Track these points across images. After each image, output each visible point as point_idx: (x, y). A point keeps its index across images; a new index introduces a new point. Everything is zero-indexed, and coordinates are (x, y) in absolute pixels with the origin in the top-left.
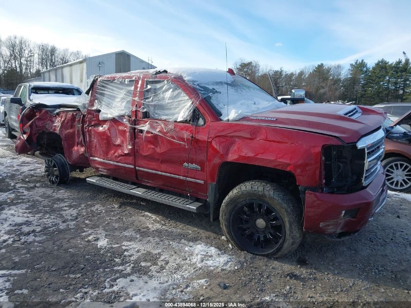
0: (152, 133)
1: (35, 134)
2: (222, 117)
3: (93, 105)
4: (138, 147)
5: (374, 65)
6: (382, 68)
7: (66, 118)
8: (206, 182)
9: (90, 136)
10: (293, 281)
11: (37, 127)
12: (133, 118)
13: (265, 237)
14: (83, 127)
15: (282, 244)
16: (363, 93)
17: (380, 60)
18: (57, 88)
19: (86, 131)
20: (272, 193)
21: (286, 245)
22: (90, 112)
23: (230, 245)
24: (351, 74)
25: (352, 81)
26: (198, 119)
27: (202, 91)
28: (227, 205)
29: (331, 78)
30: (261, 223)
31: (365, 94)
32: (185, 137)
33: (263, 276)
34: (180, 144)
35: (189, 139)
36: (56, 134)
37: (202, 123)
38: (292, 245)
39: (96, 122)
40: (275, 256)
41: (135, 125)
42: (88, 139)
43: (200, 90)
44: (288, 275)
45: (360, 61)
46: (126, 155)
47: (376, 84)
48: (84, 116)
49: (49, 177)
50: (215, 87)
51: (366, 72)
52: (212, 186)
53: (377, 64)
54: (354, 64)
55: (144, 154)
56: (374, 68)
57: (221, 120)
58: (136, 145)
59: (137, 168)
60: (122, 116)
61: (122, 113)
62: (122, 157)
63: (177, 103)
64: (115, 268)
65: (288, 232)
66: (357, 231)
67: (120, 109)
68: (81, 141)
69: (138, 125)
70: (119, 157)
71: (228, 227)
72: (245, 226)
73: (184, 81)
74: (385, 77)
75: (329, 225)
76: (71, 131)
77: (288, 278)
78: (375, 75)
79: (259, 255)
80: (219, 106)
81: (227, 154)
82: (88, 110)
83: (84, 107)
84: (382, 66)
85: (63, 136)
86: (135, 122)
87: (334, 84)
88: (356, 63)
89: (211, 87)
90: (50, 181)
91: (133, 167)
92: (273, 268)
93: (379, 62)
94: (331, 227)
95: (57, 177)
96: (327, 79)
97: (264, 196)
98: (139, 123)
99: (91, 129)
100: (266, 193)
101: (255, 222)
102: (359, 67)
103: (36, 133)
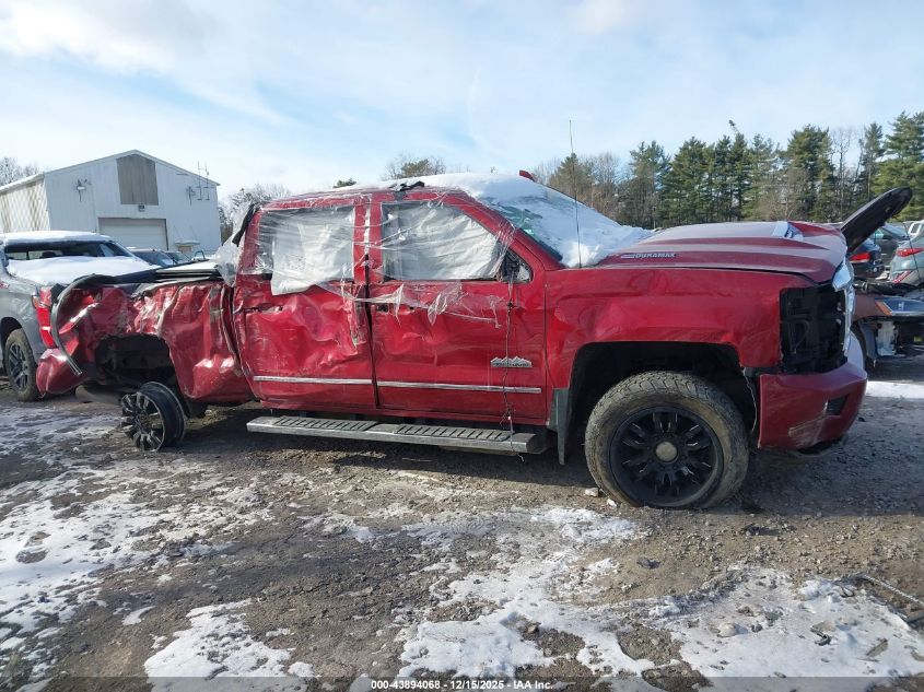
0: (412, 308)
1: (90, 345)
2: (563, 261)
3: (252, 265)
4: (381, 339)
5: (677, 151)
6: (693, 156)
7: (176, 300)
8: (544, 389)
9: (249, 331)
10: (758, 537)
11: (95, 329)
12: (362, 284)
13: (680, 473)
14: (227, 314)
15: (718, 481)
16: (664, 209)
17: (688, 141)
18: (63, 243)
19: (238, 323)
20: (692, 388)
21: (726, 480)
22: (243, 281)
23: (611, 502)
24: (635, 172)
25: (640, 187)
26: (517, 270)
27: (511, 215)
28: (604, 423)
29: (597, 183)
30: (666, 450)
31: (666, 213)
32: (493, 308)
33: (703, 540)
34: (483, 322)
35: (503, 311)
36: (154, 337)
37: (527, 277)
38: (736, 478)
39: (264, 301)
40: (706, 506)
41: (367, 297)
42: (243, 341)
43: (508, 214)
44: (745, 530)
45: (648, 144)
46: (351, 359)
47: (686, 189)
48: (229, 291)
49: (136, 436)
50: (528, 207)
51: (664, 166)
52: (562, 395)
53: (684, 149)
54: (638, 151)
55: (394, 353)
56: (678, 158)
57: (564, 267)
58: (374, 336)
59: (379, 383)
60: (334, 281)
61: (332, 274)
62: (341, 366)
63: (460, 243)
64: (427, 569)
65: (728, 456)
66: (840, 439)
67: (324, 268)
68: (224, 344)
69: (375, 295)
70: (333, 366)
71: (608, 466)
72: (638, 461)
73: (471, 200)
74: (701, 173)
75: (802, 431)
76: (191, 326)
77: (748, 533)
78: (683, 172)
79: (674, 508)
80: (552, 243)
81: (591, 328)
82: (239, 276)
83: (231, 272)
84: (693, 153)
85: (171, 340)
86: (367, 291)
87: (604, 196)
88: (642, 149)
89: (521, 207)
90: (138, 444)
91: (369, 381)
92: (710, 525)
93: (686, 144)
94: (805, 434)
95: (158, 432)
96: (588, 186)
97: (679, 396)
98: (377, 292)
99: (251, 317)
100: (683, 390)
101: (655, 451)
102: (648, 157)
103: (93, 342)
